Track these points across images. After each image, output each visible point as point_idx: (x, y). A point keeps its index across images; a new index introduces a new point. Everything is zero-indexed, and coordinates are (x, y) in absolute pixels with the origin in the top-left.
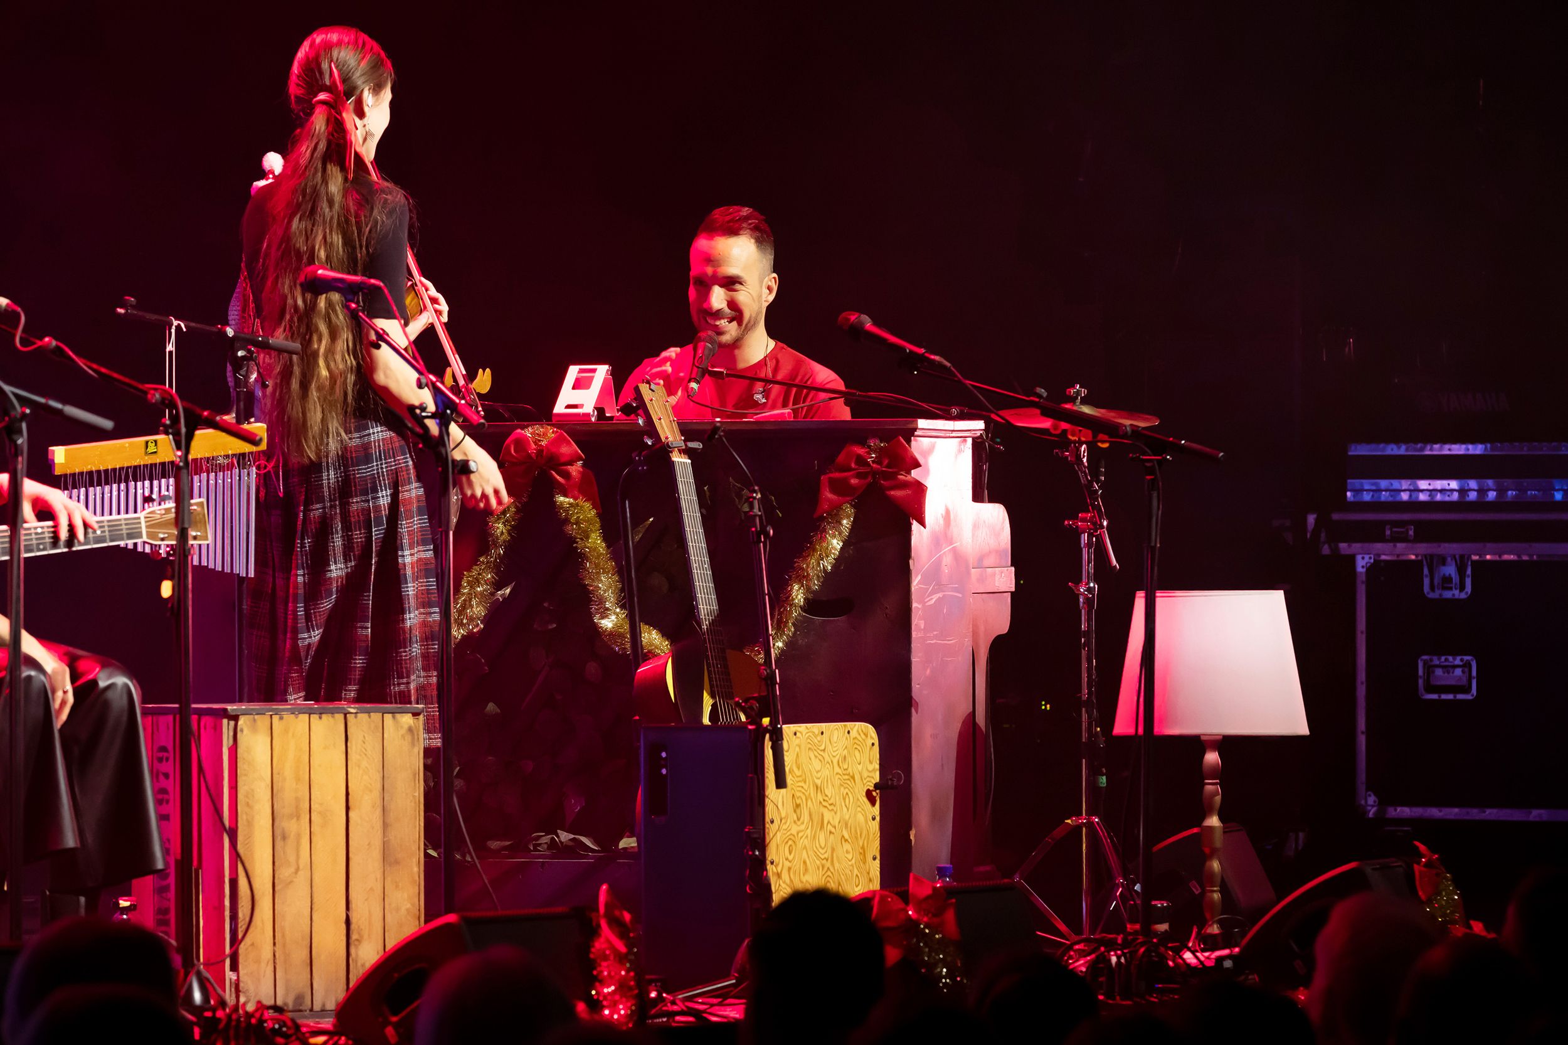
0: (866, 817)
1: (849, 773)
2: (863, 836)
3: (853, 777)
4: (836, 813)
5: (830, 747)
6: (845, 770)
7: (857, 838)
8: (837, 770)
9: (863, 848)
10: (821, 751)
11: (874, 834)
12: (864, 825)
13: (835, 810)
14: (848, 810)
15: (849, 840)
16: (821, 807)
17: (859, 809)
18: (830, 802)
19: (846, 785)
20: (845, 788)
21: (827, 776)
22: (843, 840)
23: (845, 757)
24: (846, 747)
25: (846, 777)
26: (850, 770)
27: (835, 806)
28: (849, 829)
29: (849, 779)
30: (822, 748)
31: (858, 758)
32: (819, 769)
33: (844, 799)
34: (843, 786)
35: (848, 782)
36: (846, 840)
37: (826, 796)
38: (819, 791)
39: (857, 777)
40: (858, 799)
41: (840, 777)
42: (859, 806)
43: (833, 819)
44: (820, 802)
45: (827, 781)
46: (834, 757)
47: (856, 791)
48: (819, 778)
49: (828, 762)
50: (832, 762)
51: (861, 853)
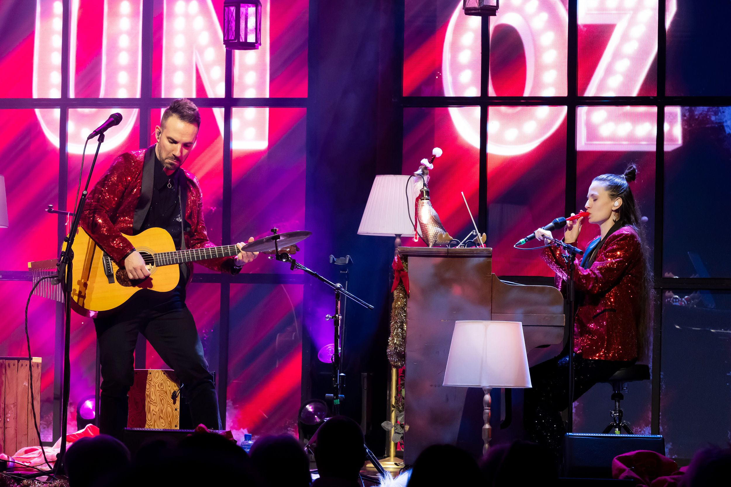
0: (172, 409)
1: (164, 391)
2: (171, 417)
3: (166, 392)
4: (157, 407)
5: (154, 379)
6: (162, 389)
7: (167, 417)
8: (157, 388)
9: (170, 422)
10: (150, 380)
11: (176, 416)
12: (171, 412)
13: (156, 405)
14: (163, 406)
15: (163, 418)
16: (149, 403)
17: (168, 405)
18: (154, 402)
19: (162, 395)
20: (162, 397)
21: (153, 391)
22: (160, 418)
23: (162, 384)
24: (163, 380)
25: (163, 392)
26: (164, 389)
27: (156, 404)
28: (163, 414)
29: (164, 393)
30: (150, 379)
31: (169, 385)
32: (148, 388)
33: (161, 401)
34: (161, 395)
35: (163, 394)
36: (162, 418)
37: (152, 399)
38: (148, 397)
39: (168, 392)
40: (168, 401)
41: (159, 392)
42: (169, 404)
43: (155, 409)
44: (149, 402)
45: (153, 393)
46: (156, 383)
47: (168, 398)
48: (148, 392)
49: (153, 385)
50: (155, 385)
51: (169, 424)
